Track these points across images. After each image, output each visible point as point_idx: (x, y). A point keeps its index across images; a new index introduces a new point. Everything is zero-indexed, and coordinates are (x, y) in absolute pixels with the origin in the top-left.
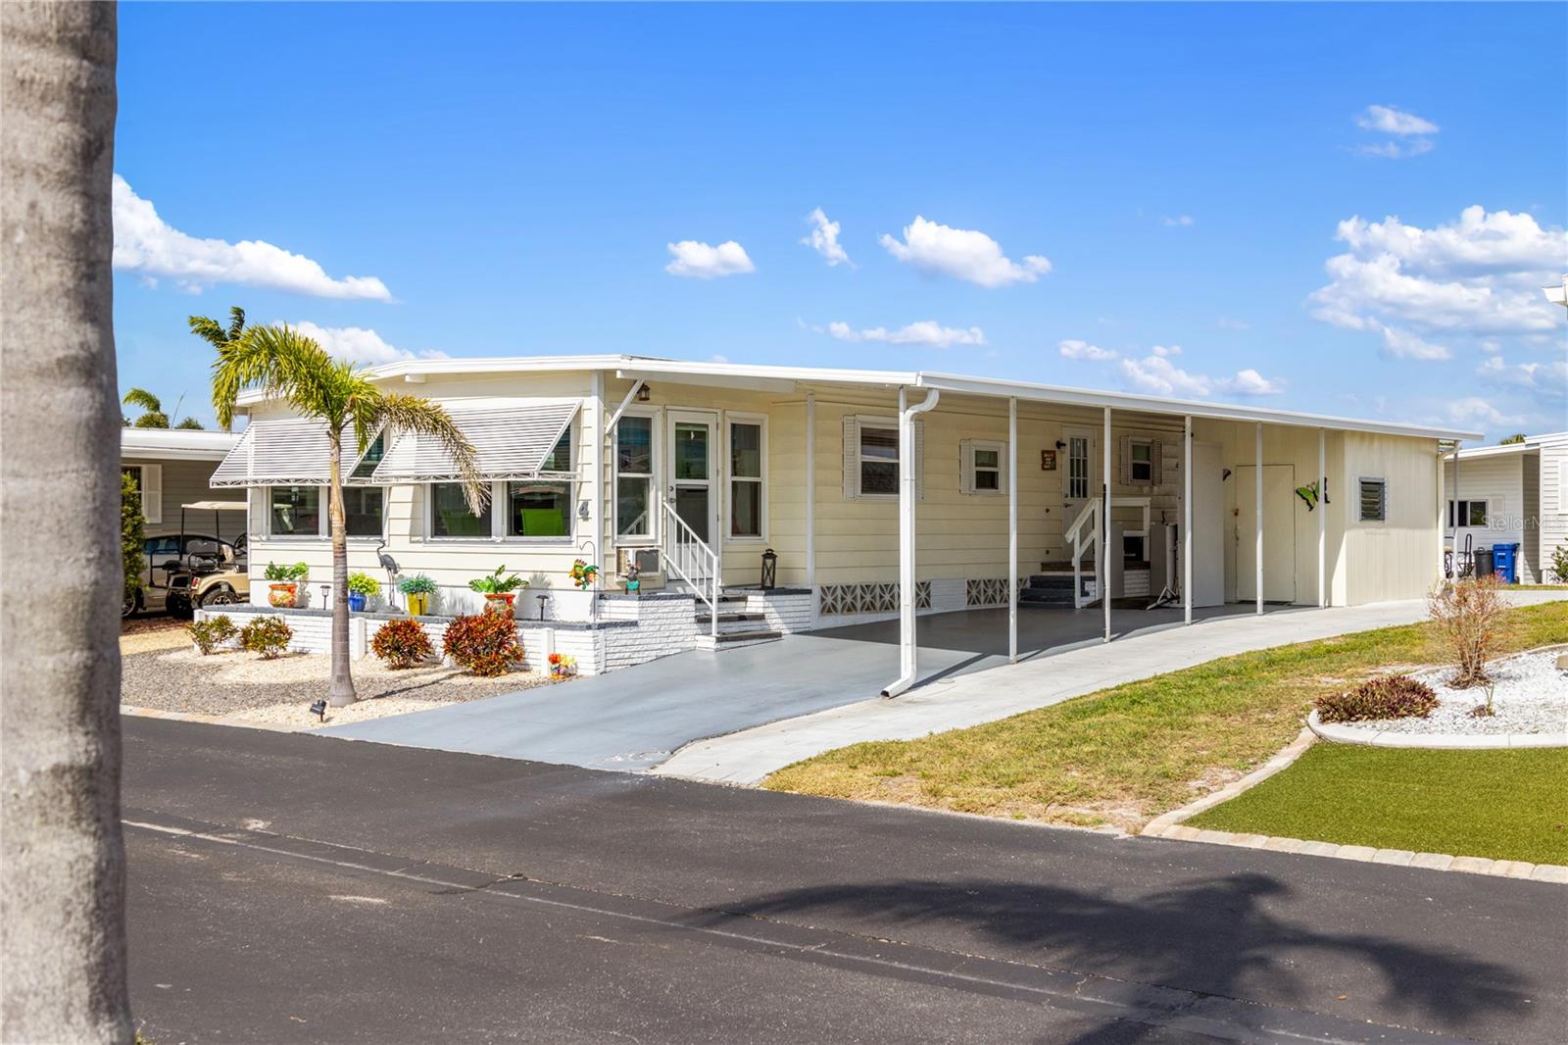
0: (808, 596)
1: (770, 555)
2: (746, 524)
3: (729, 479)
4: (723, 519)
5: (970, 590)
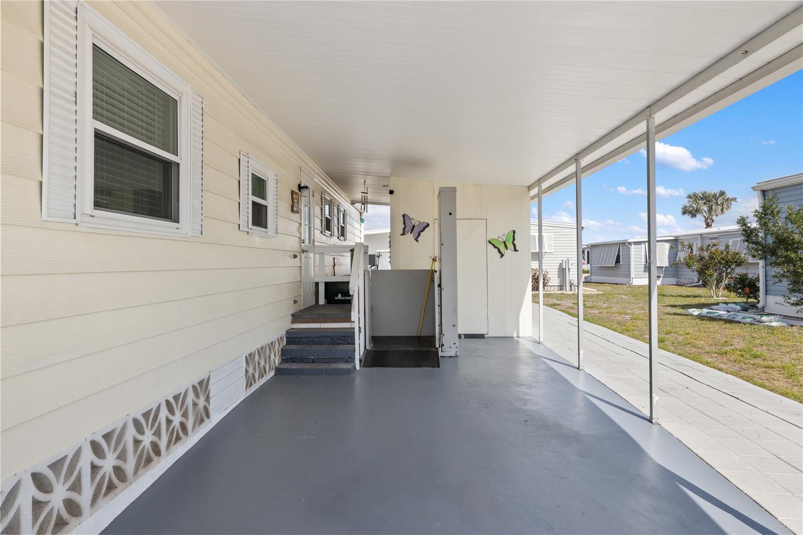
5: (248, 369)
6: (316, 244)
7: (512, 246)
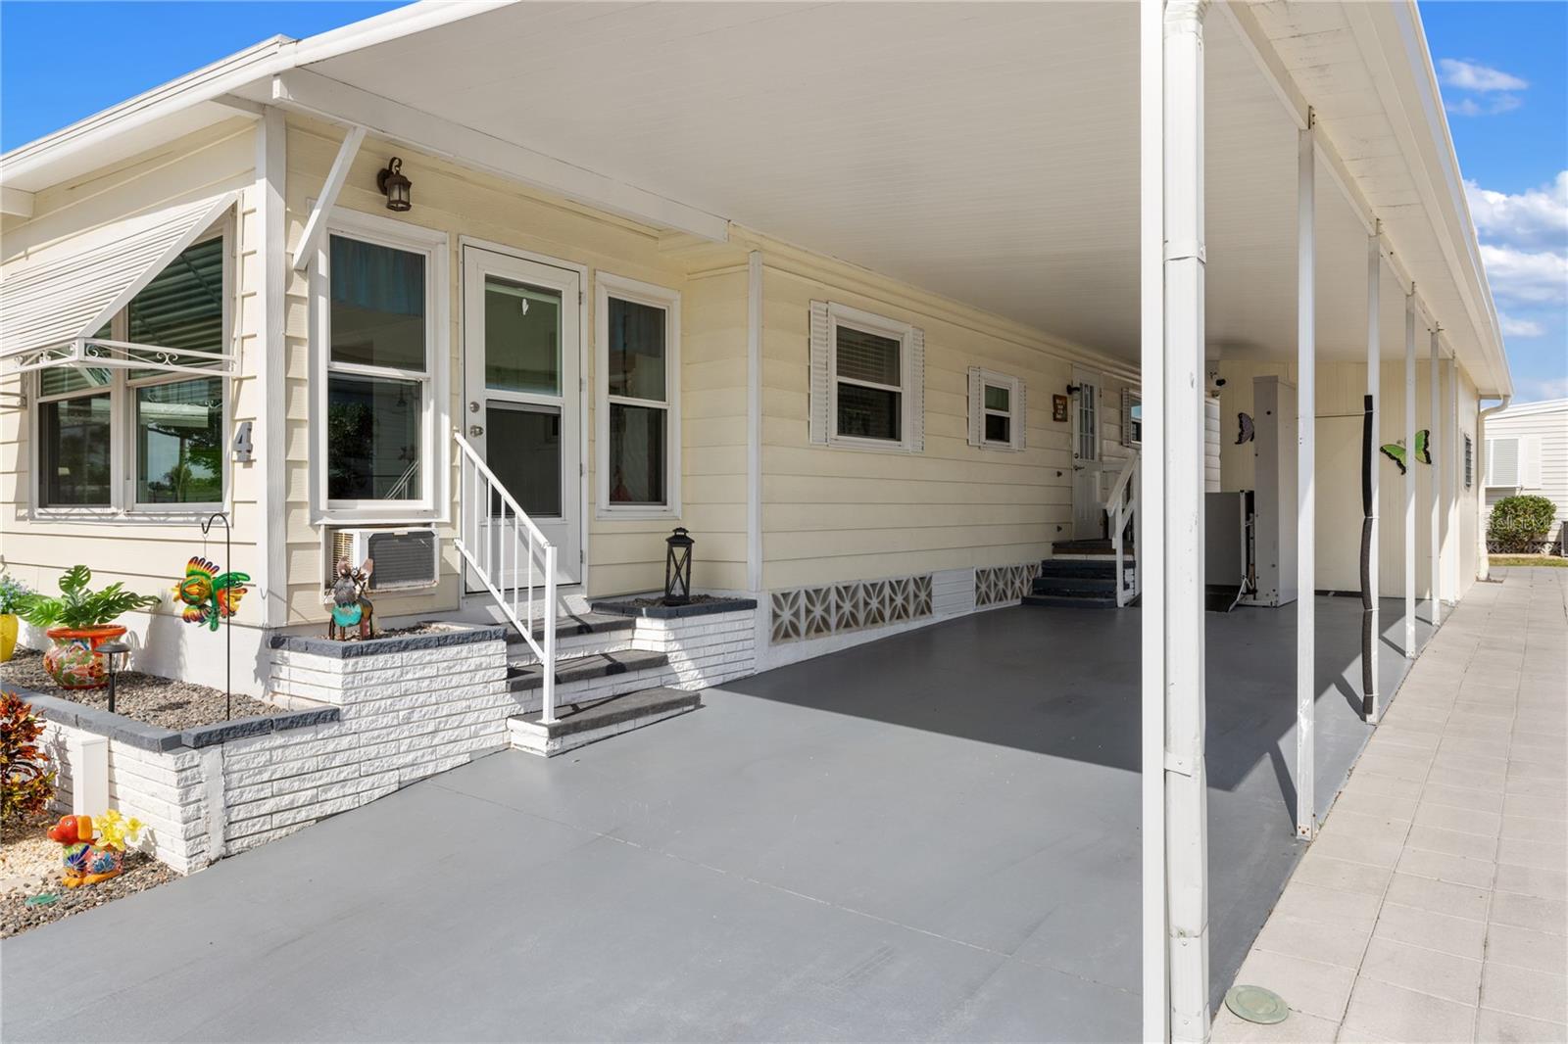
0: (749, 613)
1: (680, 539)
2: (638, 479)
3: (605, 400)
4: (593, 472)
5: (979, 585)
6: (1105, 458)
7: (1424, 455)
